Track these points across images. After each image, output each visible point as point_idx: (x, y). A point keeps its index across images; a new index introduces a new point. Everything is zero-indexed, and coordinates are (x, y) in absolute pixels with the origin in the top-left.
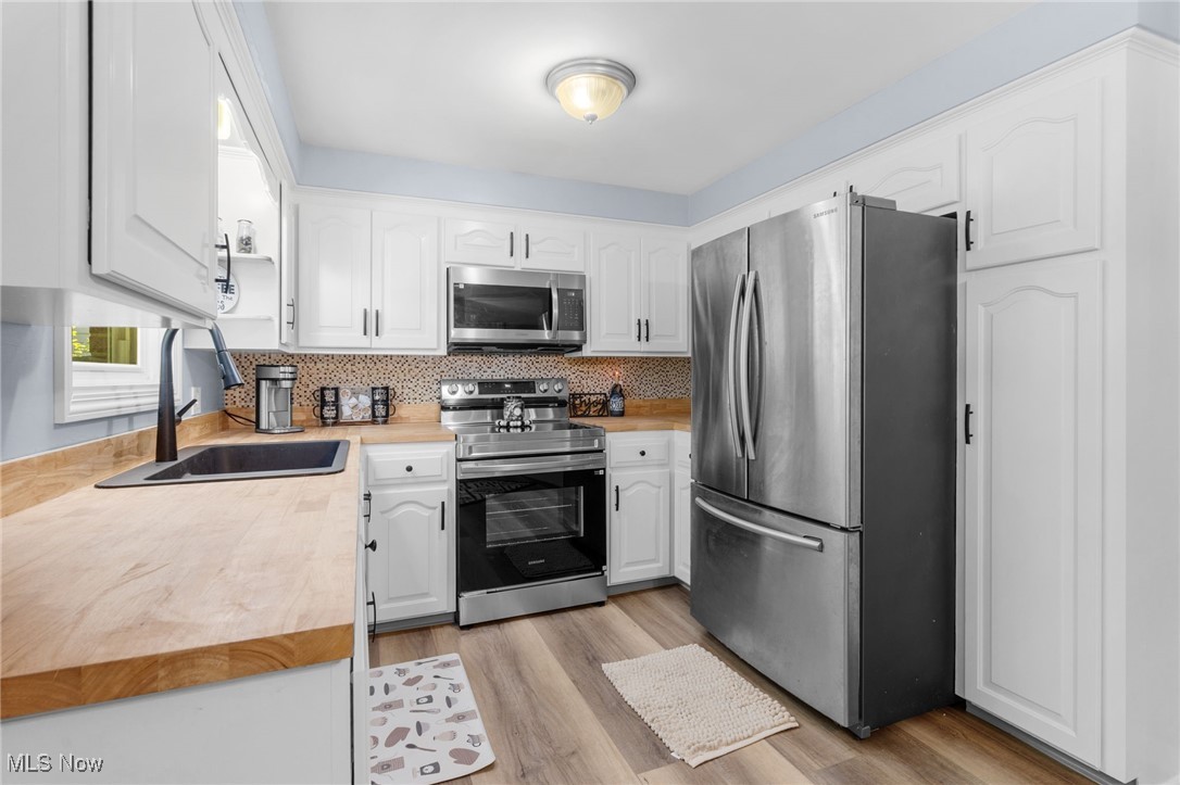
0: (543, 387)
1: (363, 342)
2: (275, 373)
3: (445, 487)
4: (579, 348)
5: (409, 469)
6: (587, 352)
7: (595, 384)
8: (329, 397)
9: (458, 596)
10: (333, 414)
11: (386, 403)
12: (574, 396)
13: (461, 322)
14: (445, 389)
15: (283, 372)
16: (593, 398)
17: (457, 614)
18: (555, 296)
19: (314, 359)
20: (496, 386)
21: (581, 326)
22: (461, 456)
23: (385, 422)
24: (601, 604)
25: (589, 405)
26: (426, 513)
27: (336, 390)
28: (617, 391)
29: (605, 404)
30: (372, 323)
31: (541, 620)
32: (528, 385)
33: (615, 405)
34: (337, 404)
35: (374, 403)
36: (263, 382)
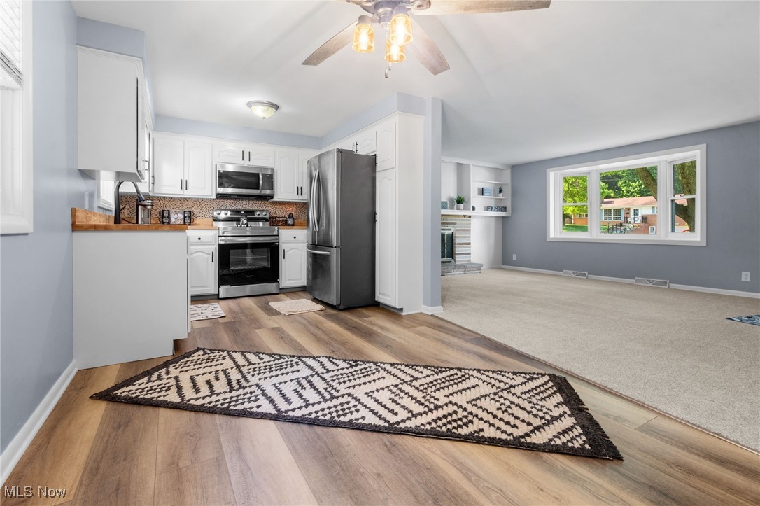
0: (258, 213)
1: (181, 192)
2: (146, 203)
3: (214, 247)
4: (272, 197)
5: (199, 239)
6: (275, 199)
7: (282, 213)
8: (166, 214)
9: (219, 287)
10: (167, 221)
11: (190, 217)
12: (273, 218)
13: (221, 185)
14: (215, 213)
15: (148, 203)
16: (281, 219)
17: (218, 295)
18: (261, 176)
19: (159, 198)
20: (238, 212)
21: (272, 188)
22: (221, 235)
23: (190, 225)
24: (277, 294)
25: (279, 222)
26: (206, 256)
27: (169, 211)
28: (291, 216)
29: (286, 221)
30: (184, 185)
31: (253, 298)
32: (252, 212)
33: (290, 222)
34: (169, 217)
35: (185, 217)
36: (140, 206)
